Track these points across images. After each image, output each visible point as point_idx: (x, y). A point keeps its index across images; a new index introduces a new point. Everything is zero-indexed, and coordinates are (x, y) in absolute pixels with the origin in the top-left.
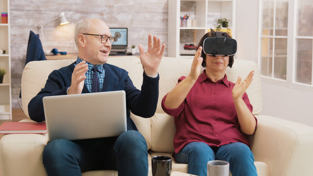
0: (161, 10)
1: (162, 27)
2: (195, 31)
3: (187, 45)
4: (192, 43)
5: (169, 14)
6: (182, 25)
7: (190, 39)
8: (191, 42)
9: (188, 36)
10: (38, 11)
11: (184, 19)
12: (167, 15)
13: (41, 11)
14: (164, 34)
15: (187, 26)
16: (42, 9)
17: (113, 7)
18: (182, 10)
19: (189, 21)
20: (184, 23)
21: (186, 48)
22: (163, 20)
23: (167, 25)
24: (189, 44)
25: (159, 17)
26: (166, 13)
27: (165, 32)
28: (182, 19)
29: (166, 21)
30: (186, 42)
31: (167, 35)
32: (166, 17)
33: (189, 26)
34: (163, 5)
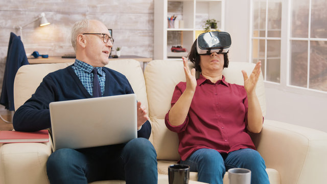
0: (147, 11)
1: (147, 29)
2: (182, 32)
3: (175, 47)
4: (179, 45)
5: (155, 15)
6: (169, 27)
7: (176, 41)
8: (178, 43)
9: (174, 37)
10: (16, 11)
11: (171, 20)
12: (153, 16)
13: (20, 11)
14: (150, 36)
15: (174, 28)
16: (20, 9)
17: (96, 7)
18: (169, 10)
19: (176, 22)
20: (171, 24)
21: (174, 50)
22: (149, 21)
23: (153, 26)
24: (176, 46)
25: (145, 18)
26: (153, 14)
27: (151, 34)
28: (169, 20)
29: (152, 22)
30: (173, 44)
31: (153, 36)
32: (152, 18)
33: (176, 28)
34: (149, 6)
